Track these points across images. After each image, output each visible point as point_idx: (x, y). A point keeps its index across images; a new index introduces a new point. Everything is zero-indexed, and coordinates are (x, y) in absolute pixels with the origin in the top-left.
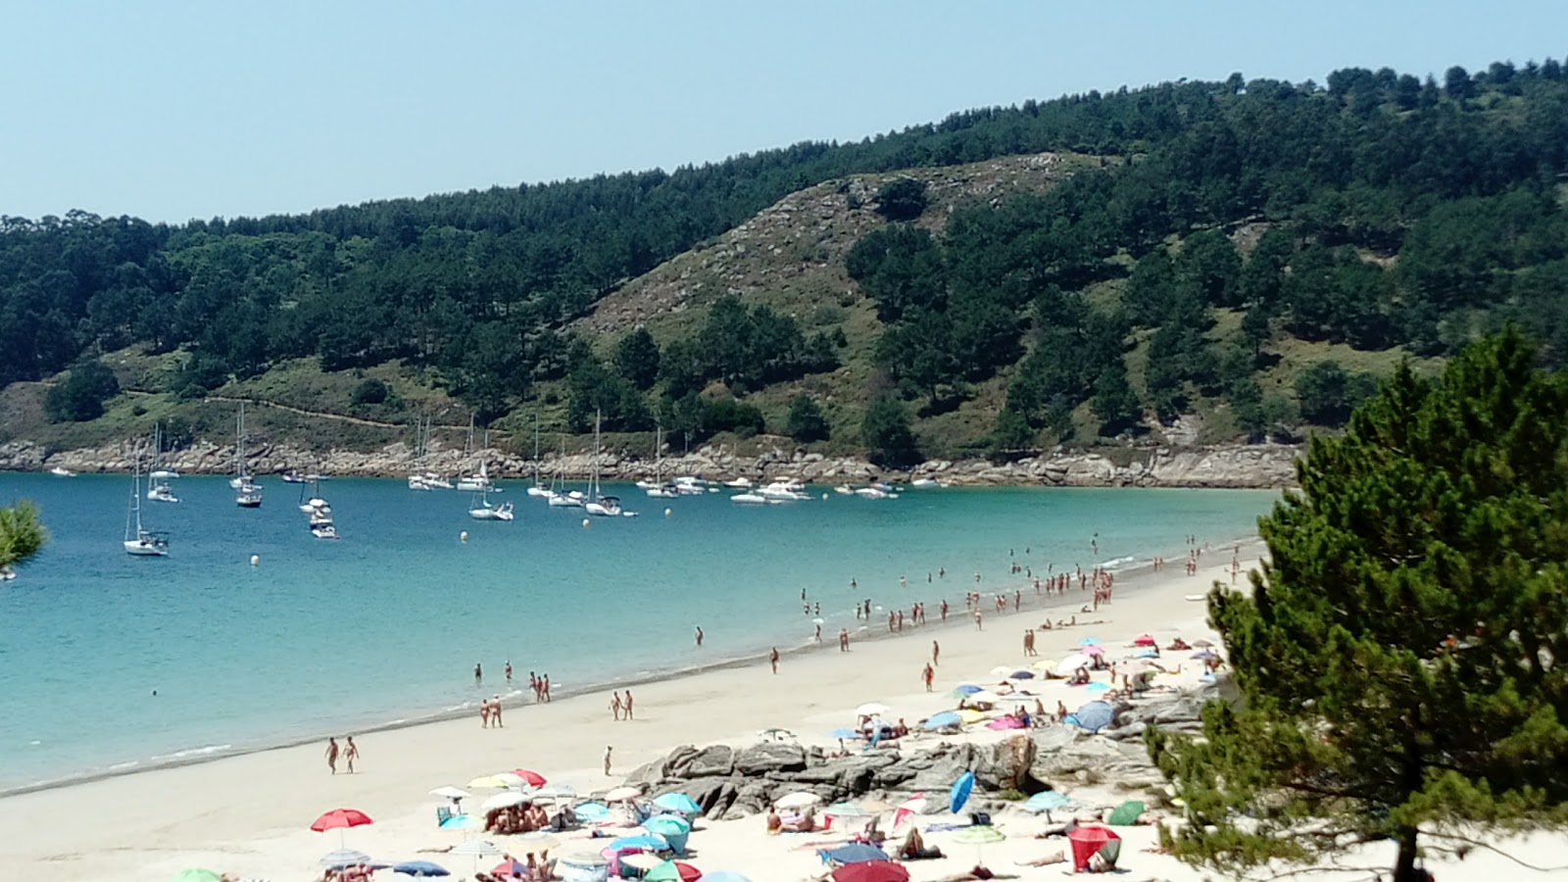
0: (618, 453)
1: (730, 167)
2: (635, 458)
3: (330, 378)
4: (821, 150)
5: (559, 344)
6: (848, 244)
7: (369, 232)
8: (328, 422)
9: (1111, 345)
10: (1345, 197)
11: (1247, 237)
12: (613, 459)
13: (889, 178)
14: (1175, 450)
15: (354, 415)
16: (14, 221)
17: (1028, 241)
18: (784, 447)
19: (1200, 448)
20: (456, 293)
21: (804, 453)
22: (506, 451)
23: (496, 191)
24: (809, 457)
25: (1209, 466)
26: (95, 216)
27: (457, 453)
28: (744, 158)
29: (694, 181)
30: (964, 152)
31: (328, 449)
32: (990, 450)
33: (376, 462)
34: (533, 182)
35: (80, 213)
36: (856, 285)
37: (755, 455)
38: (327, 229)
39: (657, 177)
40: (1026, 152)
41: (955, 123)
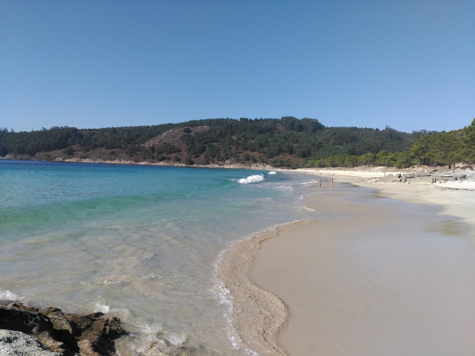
0: (149, 162)
1: (159, 126)
2: (152, 163)
3: (106, 150)
4: (172, 124)
5: (140, 147)
6: (180, 136)
7: (109, 132)
8: (106, 156)
9: (218, 150)
10: (246, 133)
11: (234, 138)
12: (149, 163)
13: (185, 128)
14: (227, 164)
15: (110, 155)
16: (56, 127)
17: (205, 136)
18: (173, 162)
19: (230, 164)
20: (124, 139)
21: (176, 163)
22: (133, 161)
23: (126, 127)
24: (177, 164)
25: (232, 167)
26: (69, 127)
27: (126, 161)
28: (161, 125)
29: (155, 128)
30: (195, 125)
31: (106, 160)
32: (202, 163)
33: (113, 162)
34: (131, 126)
35: (67, 126)
36: (182, 141)
37: (169, 163)
38: (102, 131)
39: (149, 127)
40: (203, 125)
41: (191, 122)
